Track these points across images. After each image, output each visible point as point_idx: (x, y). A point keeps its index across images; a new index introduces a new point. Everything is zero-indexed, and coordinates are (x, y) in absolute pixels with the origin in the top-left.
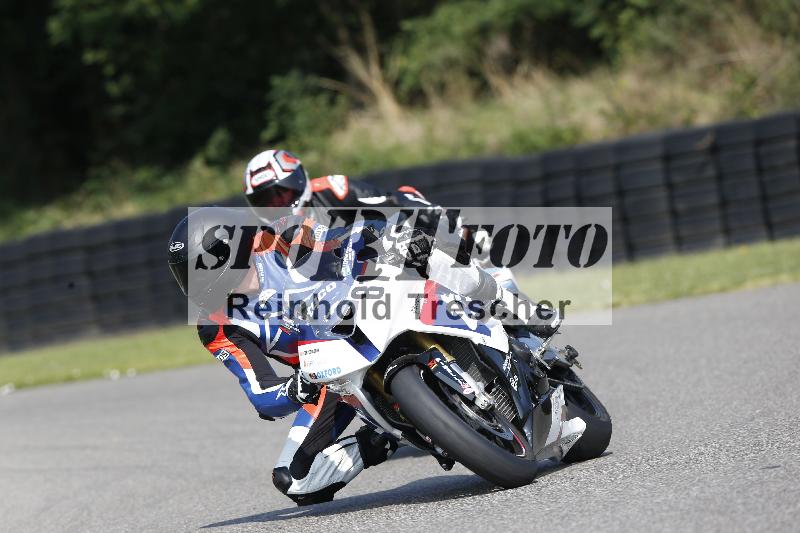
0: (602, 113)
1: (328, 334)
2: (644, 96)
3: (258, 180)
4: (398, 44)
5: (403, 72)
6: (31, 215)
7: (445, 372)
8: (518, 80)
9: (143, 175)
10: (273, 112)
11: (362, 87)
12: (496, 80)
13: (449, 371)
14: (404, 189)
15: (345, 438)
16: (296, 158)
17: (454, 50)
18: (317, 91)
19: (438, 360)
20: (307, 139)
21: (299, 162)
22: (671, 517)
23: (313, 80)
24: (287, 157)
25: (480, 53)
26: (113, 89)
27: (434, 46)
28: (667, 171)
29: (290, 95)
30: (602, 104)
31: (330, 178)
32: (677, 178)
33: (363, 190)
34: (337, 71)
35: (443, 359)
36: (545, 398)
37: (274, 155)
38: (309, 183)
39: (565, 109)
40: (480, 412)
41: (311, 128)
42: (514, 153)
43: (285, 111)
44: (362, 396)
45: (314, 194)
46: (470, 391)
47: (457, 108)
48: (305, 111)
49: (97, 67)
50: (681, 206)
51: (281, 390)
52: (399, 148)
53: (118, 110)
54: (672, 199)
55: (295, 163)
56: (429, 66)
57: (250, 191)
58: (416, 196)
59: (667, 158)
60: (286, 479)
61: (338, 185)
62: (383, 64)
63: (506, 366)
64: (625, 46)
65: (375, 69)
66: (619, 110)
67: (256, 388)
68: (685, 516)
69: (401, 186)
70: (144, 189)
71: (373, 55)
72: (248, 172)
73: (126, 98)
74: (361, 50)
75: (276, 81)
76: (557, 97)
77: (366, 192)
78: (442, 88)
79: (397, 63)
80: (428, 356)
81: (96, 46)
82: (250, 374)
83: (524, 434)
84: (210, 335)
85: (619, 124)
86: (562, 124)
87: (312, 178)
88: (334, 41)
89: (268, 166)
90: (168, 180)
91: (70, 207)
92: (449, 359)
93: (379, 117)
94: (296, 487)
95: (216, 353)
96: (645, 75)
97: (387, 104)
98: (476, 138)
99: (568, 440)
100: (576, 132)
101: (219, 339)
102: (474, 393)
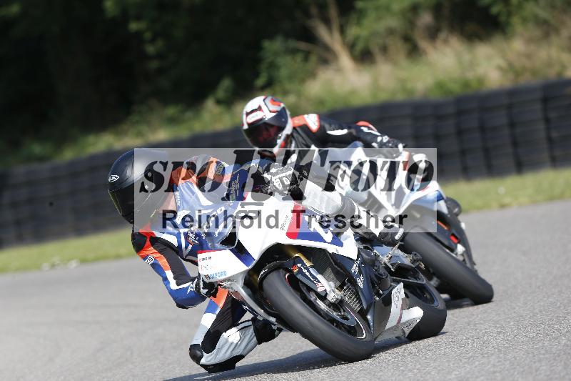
0: (500, 68)
1: (218, 245)
2: (528, 56)
3: (252, 118)
4: (354, 16)
5: (357, 38)
6: (91, 139)
7: (304, 275)
8: (439, 43)
9: (171, 111)
10: (264, 66)
11: (327, 48)
12: (423, 44)
13: (307, 274)
14: (361, 123)
15: (244, 322)
16: (281, 102)
17: (393, 22)
18: (294, 52)
19: (299, 265)
20: (288, 86)
21: (282, 105)
22: (547, 358)
23: (293, 44)
24: (273, 101)
25: (412, 24)
26: (151, 49)
27: (379, 19)
28: (545, 110)
29: (276, 54)
30: (500, 61)
31: (306, 116)
32: (552, 115)
33: (330, 125)
34: (309, 37)
35: (303, 264)
36: (386, 292)
37: (264, 100)
38: (290, 120)
39: (472, 65)
40: (330, 305)
41: (291, 77)
42: (436, 96)
43: (273, 66)
44: (243, 293)
45: (294, 128)
46: (323, 289)
47: (395, 63)
48: (287, 64)
49: (138, 34)
50: (554, 134)
51: (189, 286)
52: (353, 92)
53: (154, 65)
54: (548, 129)
55: (279, 106)
56: (374, 34)
57: (246, 127)
58: (369, 128)
59: (545, 100)
60: (199, 353)
61: (312, 121)
62: (342, 31)
63: (355, 269)
64: (516, 20)
65: (337, 35)
66: (511, 66)
67: (173, 285)
68: (557, 358)
69: (358, 122)
70: (172, 121)
71: (335, 25)
72: (245, 113)
73: (159, 56)
74: (327, 22)
75: (267, 44)
76: (467, 57)
77: (333, 126)
78: (384, 49)
79: (353, 31)
80: (292, 262)
81: (138, 18)
82: (169, 274)
83: (367, 320)
84: (140, 245)
85: (511, 76)
86: (470, 75)
87: (293, 116)
88: (308, 15)
89: (259, 108)
90: (189, 114)
91: (120, 134)
92: (308, 264)
93: (339, 70)
94: (207, 359)
95: (145, 258)
96: (530, 41)
97: (345, 60)
98: (409, 86)
99: (408, 323)
100: (481, 81)
101: (148, 247)
102: (325, 290)
